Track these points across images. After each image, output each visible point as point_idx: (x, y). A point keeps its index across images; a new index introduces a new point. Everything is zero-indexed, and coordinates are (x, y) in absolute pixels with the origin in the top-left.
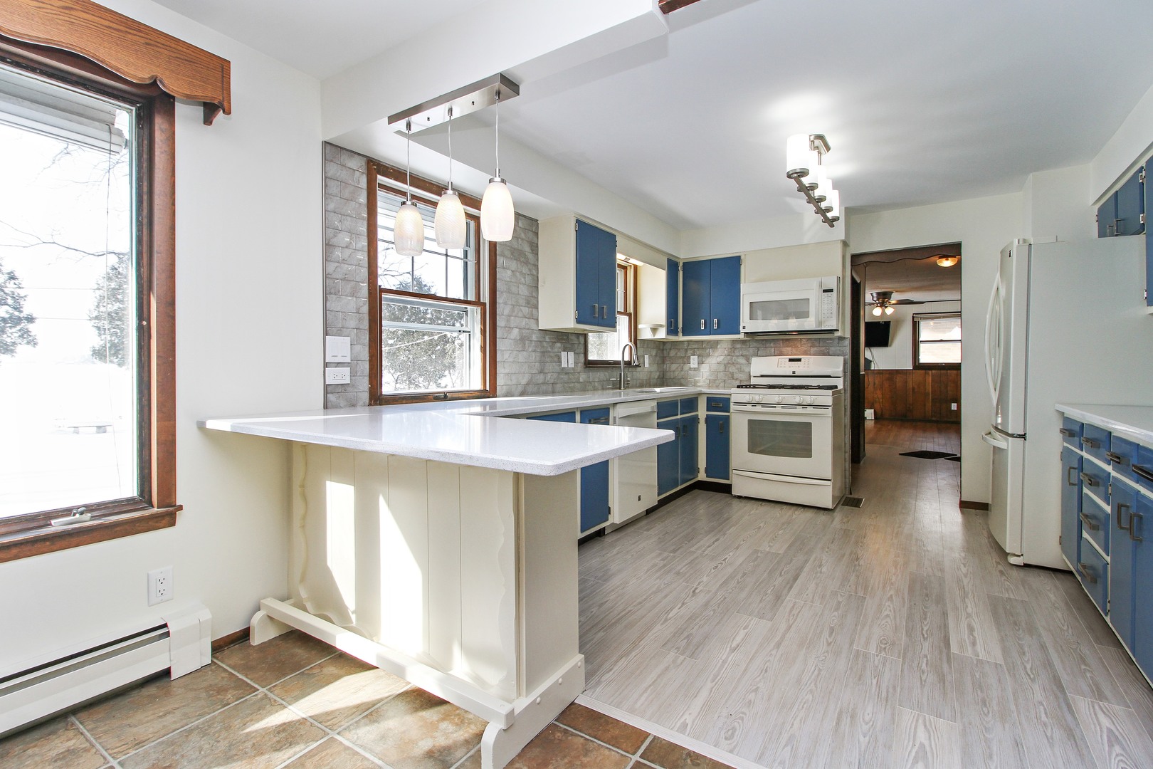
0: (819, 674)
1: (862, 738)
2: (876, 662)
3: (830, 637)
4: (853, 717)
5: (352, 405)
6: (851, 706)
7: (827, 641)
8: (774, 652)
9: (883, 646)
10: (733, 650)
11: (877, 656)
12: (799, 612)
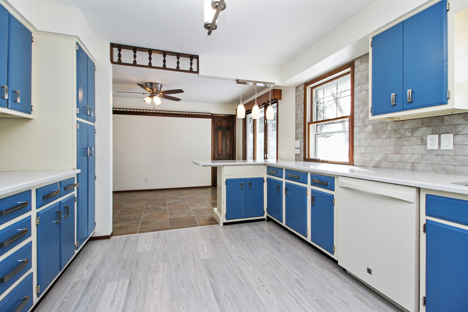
0: (175, 249)
1: (160, 240)
2: (159, 260)
3: (178, 263)
4: (163, 243)
5: (300, 160)
6: (164, 245)
7: (178, 261)
8: (192, 249)
9: (158, 269)
10: (203, 245)
11: (159, 263)
12: (196, 270)
